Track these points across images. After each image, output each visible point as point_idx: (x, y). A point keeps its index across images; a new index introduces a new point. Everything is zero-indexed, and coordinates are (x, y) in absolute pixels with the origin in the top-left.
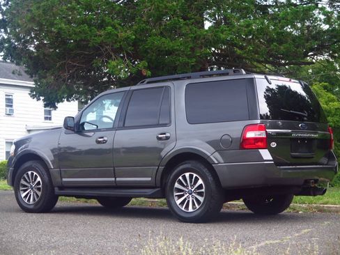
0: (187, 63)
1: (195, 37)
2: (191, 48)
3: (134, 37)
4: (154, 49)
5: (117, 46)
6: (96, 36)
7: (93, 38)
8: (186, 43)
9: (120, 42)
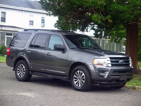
0: (130, 17)
1: (134, 5)
2: (132, 10)
3: (105, 4)
4: (114, 10)
5: (97, 8)
6: (87, 2)
7: (85, 3)
8: (130, 8)
9: (98, 6)
